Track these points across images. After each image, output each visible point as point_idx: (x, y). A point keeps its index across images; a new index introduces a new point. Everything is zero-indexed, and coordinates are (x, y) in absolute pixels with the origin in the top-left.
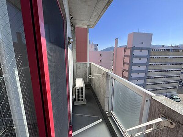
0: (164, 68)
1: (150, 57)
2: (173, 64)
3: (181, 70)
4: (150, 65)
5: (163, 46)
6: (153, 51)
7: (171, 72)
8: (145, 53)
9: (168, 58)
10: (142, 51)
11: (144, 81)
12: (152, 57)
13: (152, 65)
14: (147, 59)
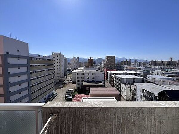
0: (43, 74)
1: (30, 65)
2: (48, 70)
3: (53, 74)
4: (32, 73)
5: (39, 56)
6: (31, 59)
7: (48, 76)
8: (24, 61)
9: (44, 65)
10: (20, 59)
11: (29, 90)
12: (32, 65)
13: (33, 72)
14: (27, 68)
